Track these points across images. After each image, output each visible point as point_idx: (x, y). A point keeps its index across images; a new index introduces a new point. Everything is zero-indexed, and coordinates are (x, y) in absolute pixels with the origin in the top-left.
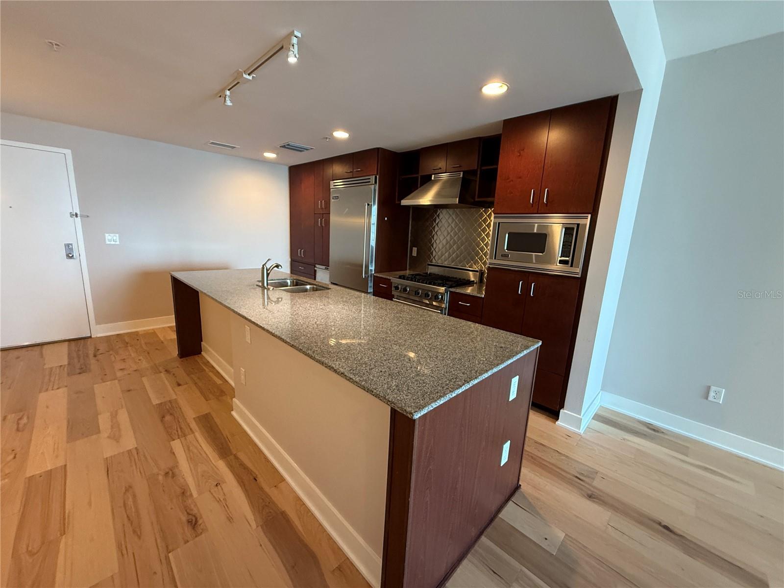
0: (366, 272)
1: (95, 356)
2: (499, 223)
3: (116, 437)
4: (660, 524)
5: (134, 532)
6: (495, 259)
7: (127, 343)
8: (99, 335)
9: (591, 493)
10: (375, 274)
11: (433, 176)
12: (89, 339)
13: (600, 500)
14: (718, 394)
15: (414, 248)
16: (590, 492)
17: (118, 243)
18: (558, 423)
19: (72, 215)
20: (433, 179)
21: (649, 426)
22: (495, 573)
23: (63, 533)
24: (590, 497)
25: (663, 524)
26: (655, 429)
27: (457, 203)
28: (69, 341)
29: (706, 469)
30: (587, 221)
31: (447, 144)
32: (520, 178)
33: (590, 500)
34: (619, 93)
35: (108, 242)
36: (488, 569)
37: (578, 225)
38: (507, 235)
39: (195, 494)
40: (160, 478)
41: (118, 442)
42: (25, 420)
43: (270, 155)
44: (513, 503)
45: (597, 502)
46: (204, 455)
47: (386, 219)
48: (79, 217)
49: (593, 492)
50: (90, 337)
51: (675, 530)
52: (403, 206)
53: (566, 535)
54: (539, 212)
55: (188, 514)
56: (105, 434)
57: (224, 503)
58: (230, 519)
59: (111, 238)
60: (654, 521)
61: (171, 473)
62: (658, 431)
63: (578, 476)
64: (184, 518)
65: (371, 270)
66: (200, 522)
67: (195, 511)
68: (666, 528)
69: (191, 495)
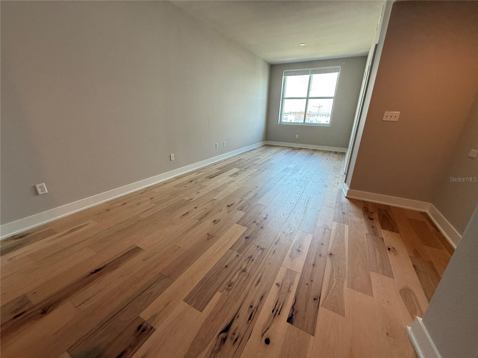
4: (92, 273)
13: (51, 305)
14: (42, 188)
16: (40, 311)
21: (14, 238)
24: (44, 312)
25: (93, 271)
26: (21, 236)
29: (72, 231)
33: (47, 314)
45: (53, 308)
49: (41, 308)
51: (100, 267)
53: (67, 351)
60: (89, 275)
63: (16, 315)
68: (96, 271)
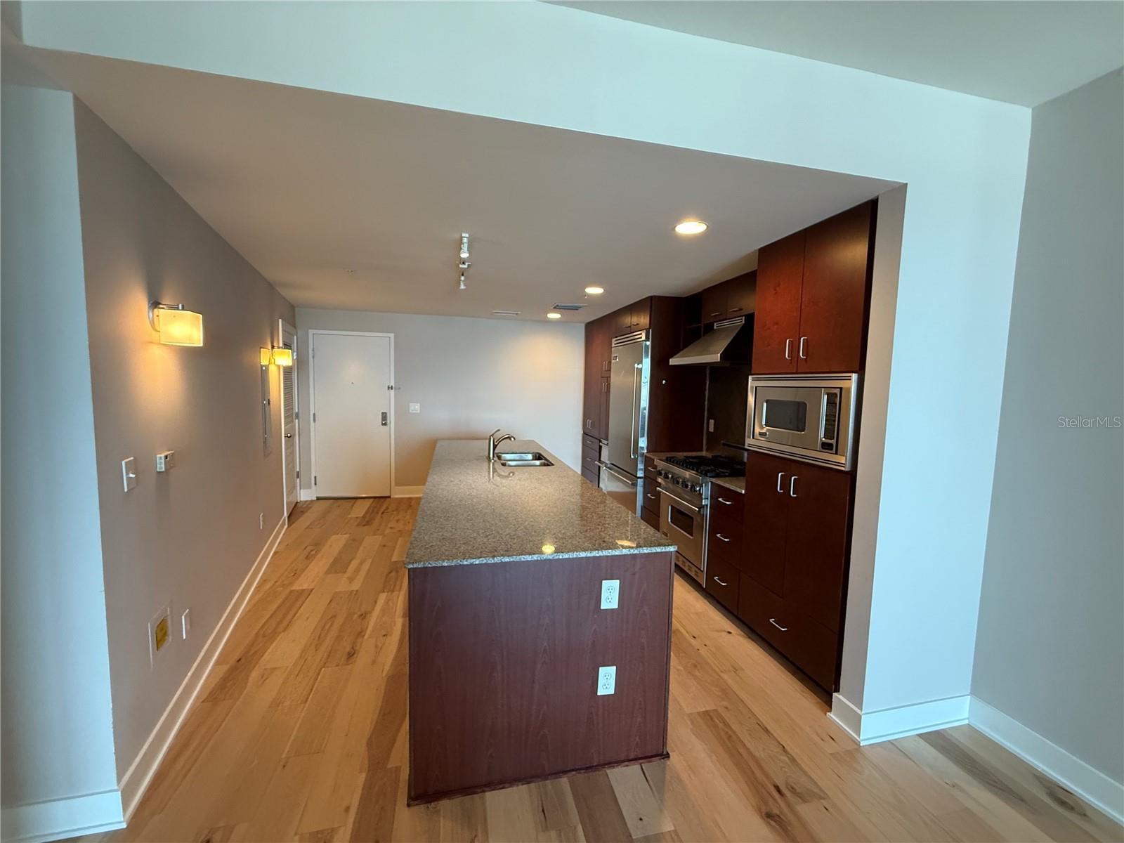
0: (636, 452)
1: (382, 513)
2: (756, 387)
3: (351, 580)
5: (317, 645)
6: (753, 438)
7: (411, 506)
8: (397, 496)
9: (778, 813)
10: (648, 455)
11: (715, 324)
12: (388, 499)
15: (711, 421)
17: (419, 412)
18: (831, 715)
19: (389, 388)
20: (715, 328)
22: (543, 811)
23: (283, 631)
27: (719, 360)
28: (375, 498)
30: (851, 383)
31: (727, 282)
32: (777, 324)
34: (877, 194)
35: (411, 411)
36: (540, 805)
37: (841, 389)
38: (765, 404)
39: (366, 637)
40: (356, 616)
41: (350, 583)
42: (313, 553)
43: (554, 316)
44: (640, 769)
46: (394, 610)
47: (664, 382)
48: (393, 390)
50: (389, 497)
52: (672, 366)
54: (799, 371)
55: (352, 648)
56: (347, 575)
57: (378, 650)
58: (374, 662)
59: (415, 408)
61: (364, 616)
62: (1072, 809)
64: (348, 649)
65: (642, 448)
66: (355, 656)
67: (357, 648)
69: (364, 636)
